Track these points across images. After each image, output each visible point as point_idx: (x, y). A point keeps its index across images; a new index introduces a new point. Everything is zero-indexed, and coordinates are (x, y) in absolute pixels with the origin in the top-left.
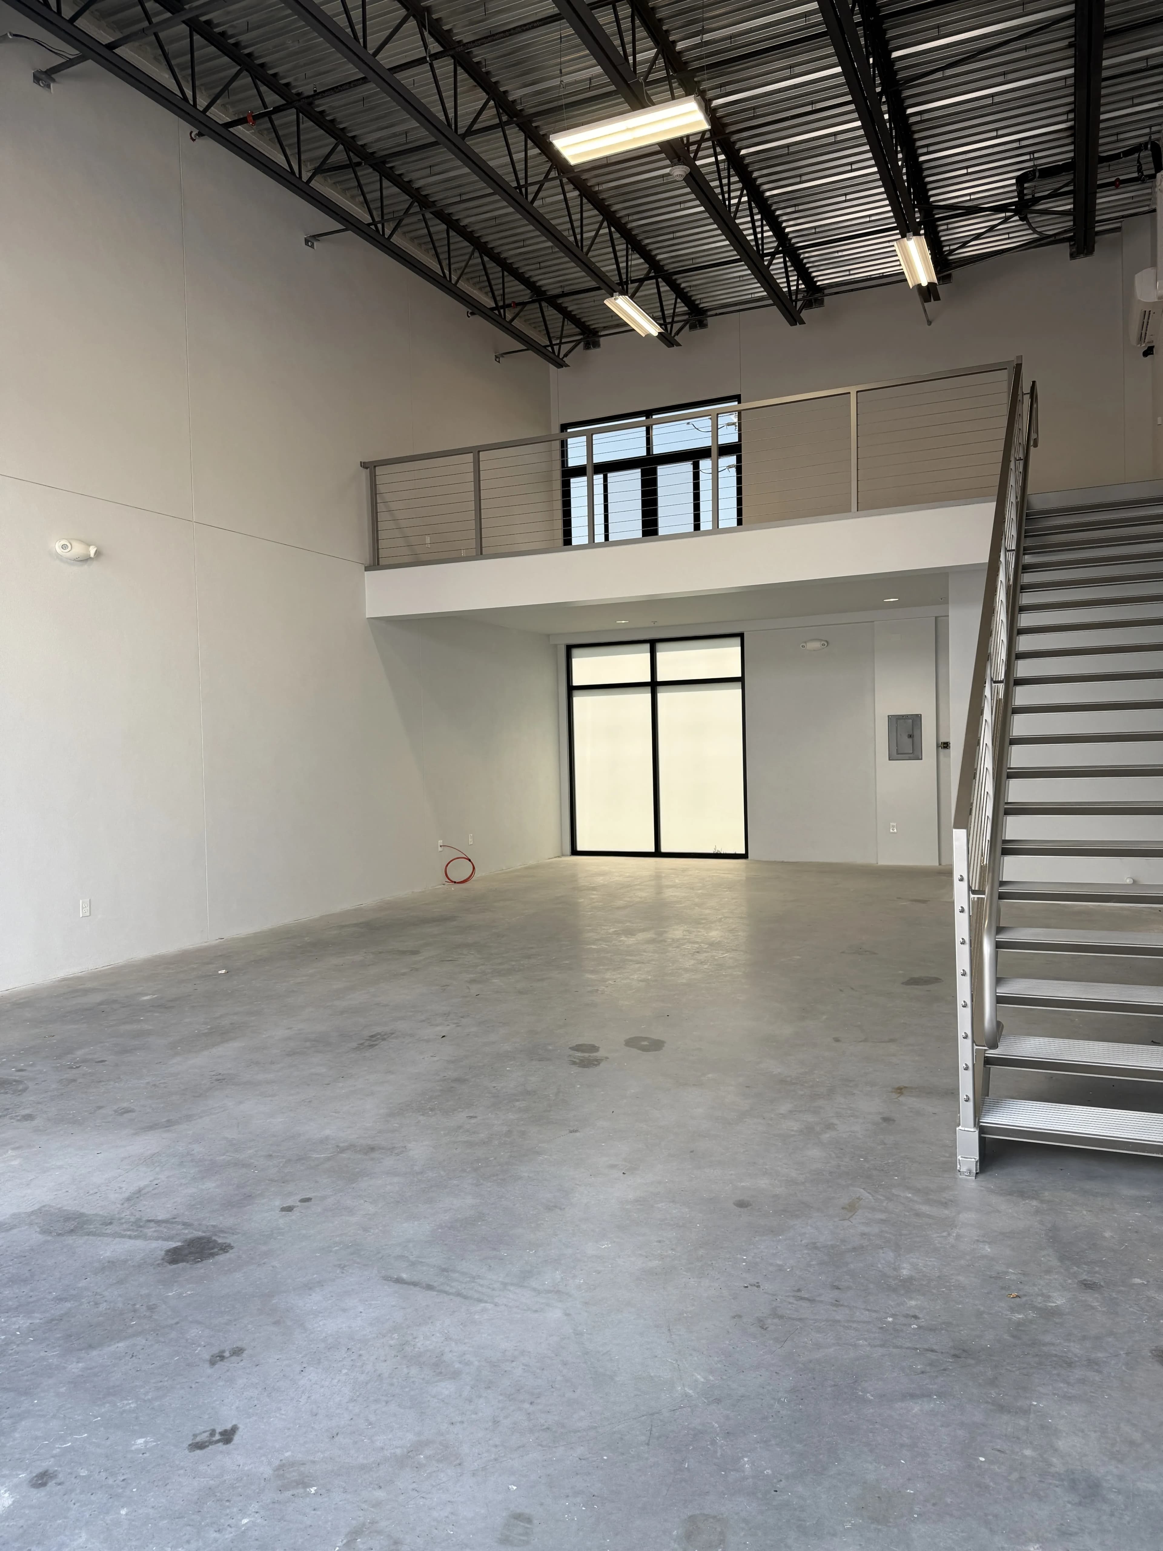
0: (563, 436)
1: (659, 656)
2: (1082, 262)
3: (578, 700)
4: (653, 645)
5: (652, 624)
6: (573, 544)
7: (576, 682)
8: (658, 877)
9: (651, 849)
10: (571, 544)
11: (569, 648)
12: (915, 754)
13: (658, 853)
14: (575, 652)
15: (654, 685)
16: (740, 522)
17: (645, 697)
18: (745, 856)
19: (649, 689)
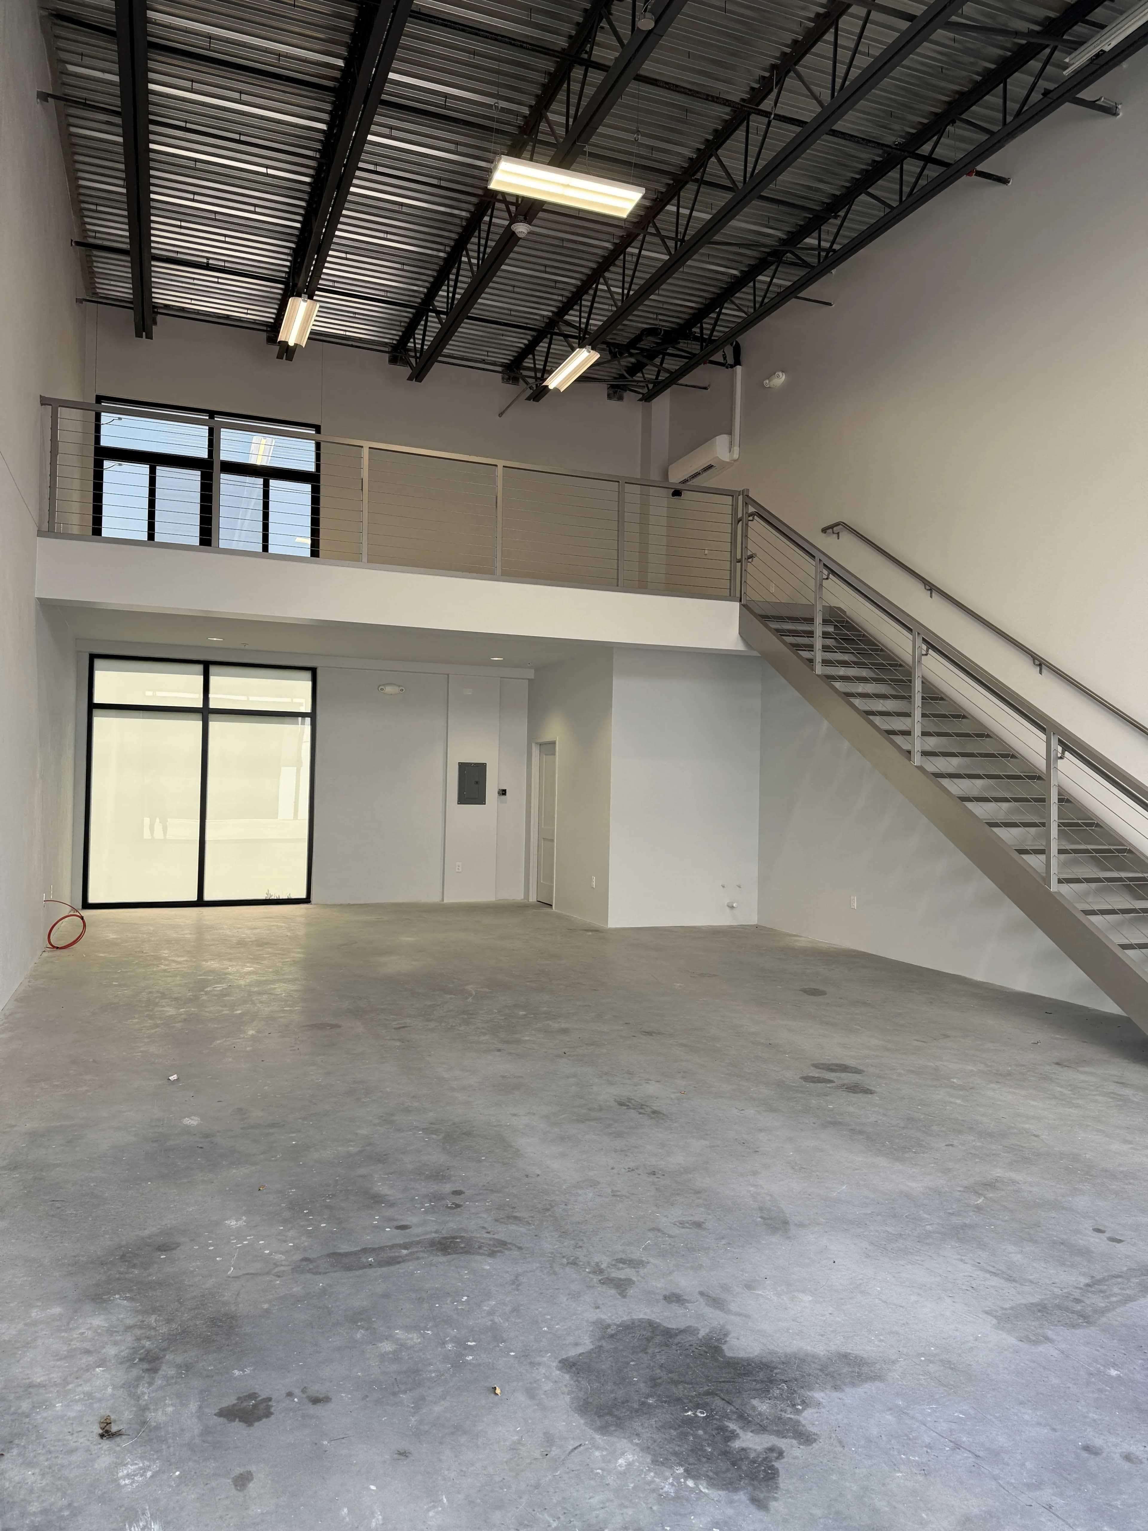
0: (97, 407)
1: (213, 680)
2: (615, 404)
3: (100, 721)
4: (207, 667)
5: (242, 647)
6: (103, 535)
7: (97, 700)
8: (200, 929)
9: (194, 898)
10: (100, 534)
11: (93, 657)
12: (480, 799)
13: (200, 902)
14: (98, 663)
15: (205, 713)
16: (315, 553)
17: (197, 725)
18: (307, 900)
19: (200, 716)
